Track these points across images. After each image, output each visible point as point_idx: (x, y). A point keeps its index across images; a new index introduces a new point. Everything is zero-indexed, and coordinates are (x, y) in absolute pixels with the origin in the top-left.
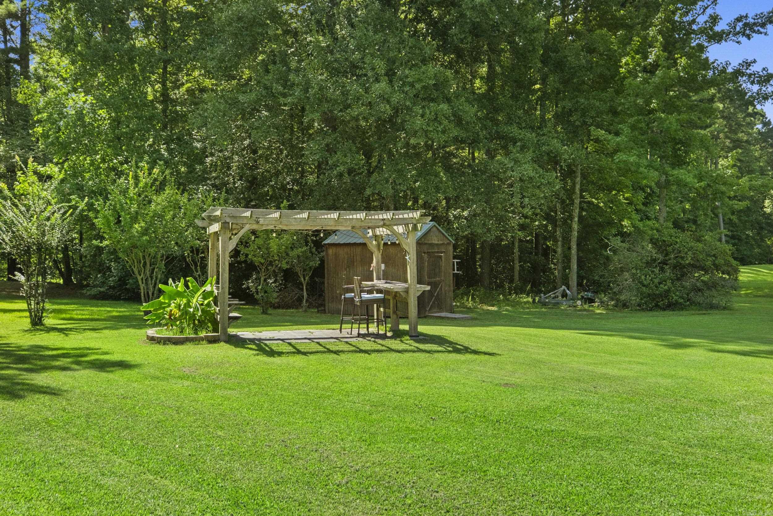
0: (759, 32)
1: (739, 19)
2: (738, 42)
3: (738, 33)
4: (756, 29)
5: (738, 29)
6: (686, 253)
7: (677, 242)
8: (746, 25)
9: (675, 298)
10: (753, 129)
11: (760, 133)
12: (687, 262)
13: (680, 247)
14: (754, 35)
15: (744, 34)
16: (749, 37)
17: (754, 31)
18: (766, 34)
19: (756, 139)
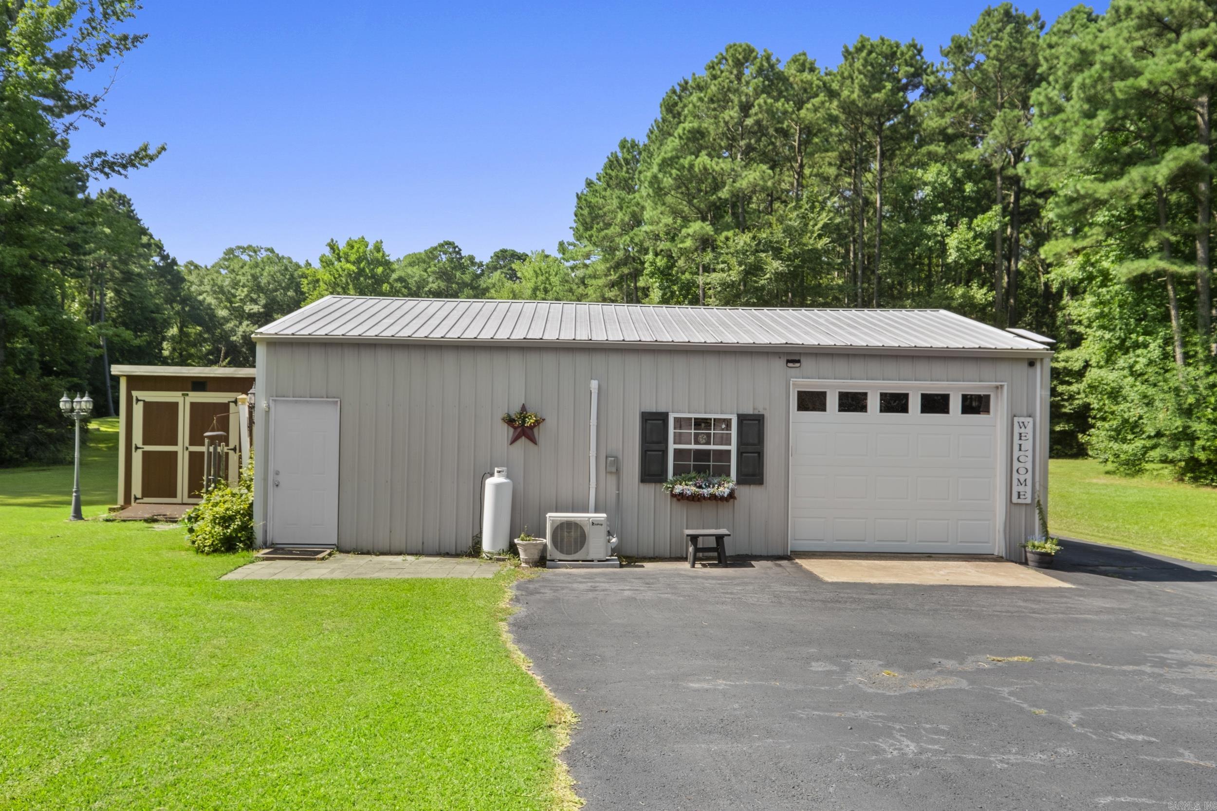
0: (119, 173)
1: (98, 154)
2: (96, 179)
3: (97, 169)
4: (116, 168)
5: (95, 165)
6: (25, 403)
7: (13, 390)
8: (105, 163)
9: (9, 453)
10: (148, 260)
11: (156, 266)
12: (26, 413)
13: (17, 396)
14: (113, 174)
15: (102, 171)
16: (107, 175)
17: (114, 171)
18: (126, 176)
19: (152, 273)
